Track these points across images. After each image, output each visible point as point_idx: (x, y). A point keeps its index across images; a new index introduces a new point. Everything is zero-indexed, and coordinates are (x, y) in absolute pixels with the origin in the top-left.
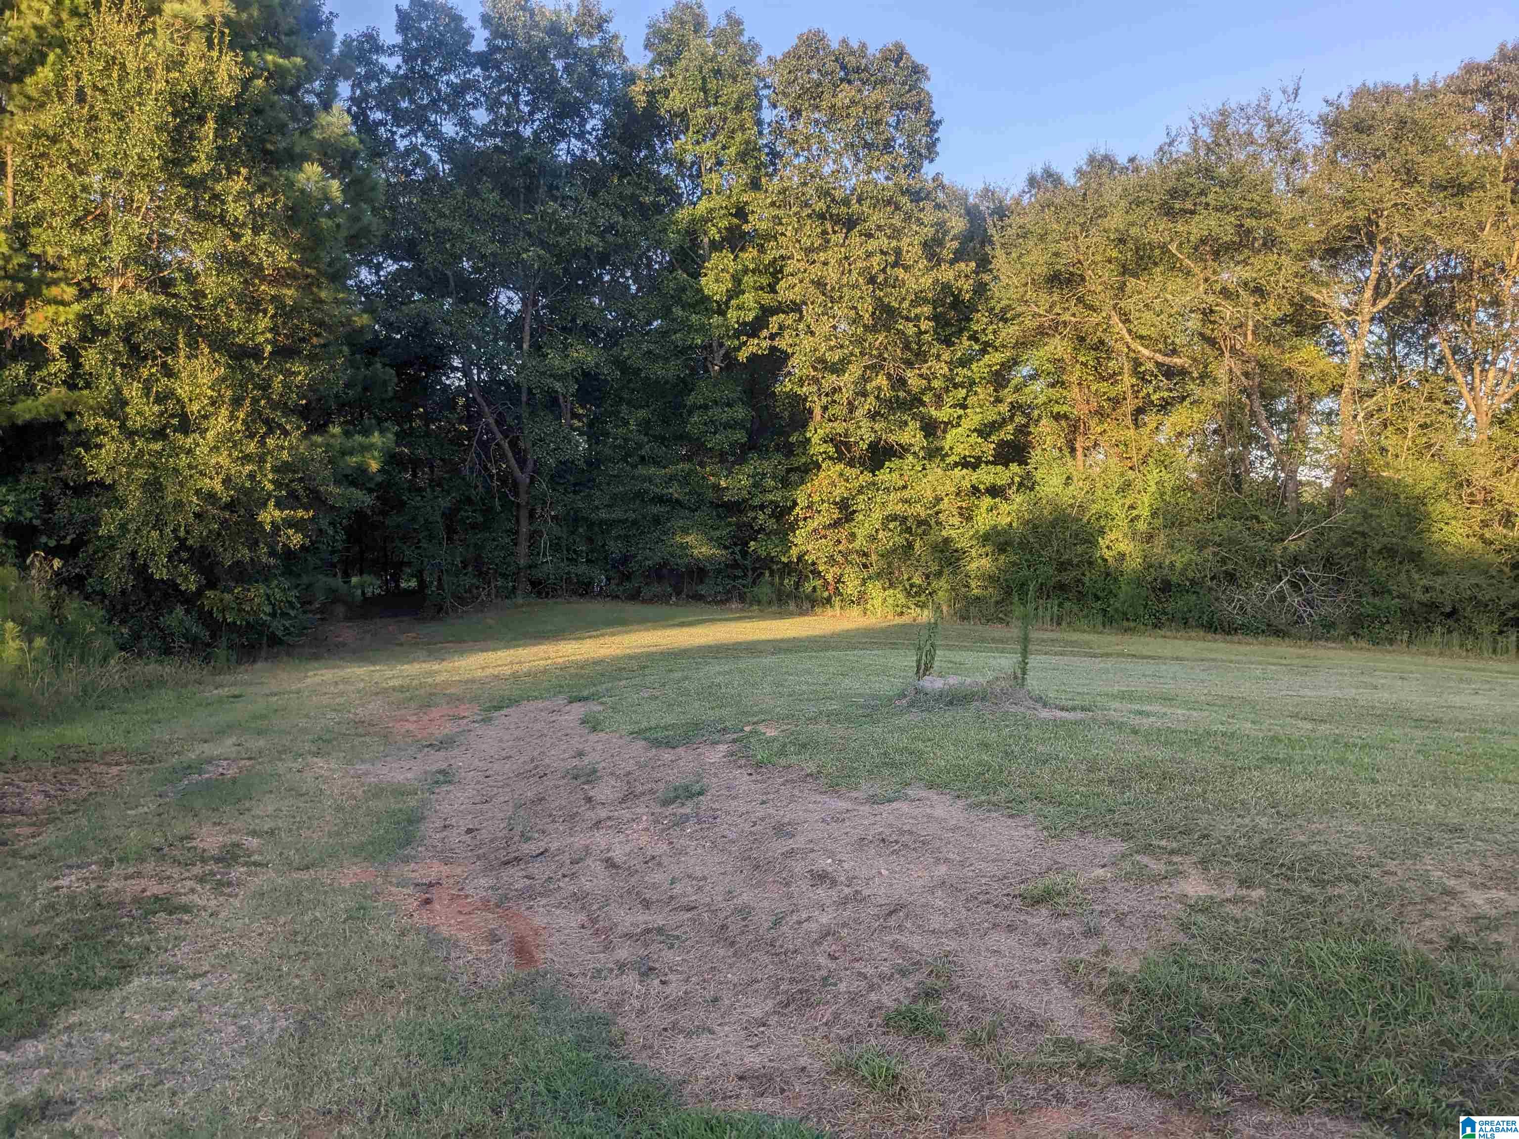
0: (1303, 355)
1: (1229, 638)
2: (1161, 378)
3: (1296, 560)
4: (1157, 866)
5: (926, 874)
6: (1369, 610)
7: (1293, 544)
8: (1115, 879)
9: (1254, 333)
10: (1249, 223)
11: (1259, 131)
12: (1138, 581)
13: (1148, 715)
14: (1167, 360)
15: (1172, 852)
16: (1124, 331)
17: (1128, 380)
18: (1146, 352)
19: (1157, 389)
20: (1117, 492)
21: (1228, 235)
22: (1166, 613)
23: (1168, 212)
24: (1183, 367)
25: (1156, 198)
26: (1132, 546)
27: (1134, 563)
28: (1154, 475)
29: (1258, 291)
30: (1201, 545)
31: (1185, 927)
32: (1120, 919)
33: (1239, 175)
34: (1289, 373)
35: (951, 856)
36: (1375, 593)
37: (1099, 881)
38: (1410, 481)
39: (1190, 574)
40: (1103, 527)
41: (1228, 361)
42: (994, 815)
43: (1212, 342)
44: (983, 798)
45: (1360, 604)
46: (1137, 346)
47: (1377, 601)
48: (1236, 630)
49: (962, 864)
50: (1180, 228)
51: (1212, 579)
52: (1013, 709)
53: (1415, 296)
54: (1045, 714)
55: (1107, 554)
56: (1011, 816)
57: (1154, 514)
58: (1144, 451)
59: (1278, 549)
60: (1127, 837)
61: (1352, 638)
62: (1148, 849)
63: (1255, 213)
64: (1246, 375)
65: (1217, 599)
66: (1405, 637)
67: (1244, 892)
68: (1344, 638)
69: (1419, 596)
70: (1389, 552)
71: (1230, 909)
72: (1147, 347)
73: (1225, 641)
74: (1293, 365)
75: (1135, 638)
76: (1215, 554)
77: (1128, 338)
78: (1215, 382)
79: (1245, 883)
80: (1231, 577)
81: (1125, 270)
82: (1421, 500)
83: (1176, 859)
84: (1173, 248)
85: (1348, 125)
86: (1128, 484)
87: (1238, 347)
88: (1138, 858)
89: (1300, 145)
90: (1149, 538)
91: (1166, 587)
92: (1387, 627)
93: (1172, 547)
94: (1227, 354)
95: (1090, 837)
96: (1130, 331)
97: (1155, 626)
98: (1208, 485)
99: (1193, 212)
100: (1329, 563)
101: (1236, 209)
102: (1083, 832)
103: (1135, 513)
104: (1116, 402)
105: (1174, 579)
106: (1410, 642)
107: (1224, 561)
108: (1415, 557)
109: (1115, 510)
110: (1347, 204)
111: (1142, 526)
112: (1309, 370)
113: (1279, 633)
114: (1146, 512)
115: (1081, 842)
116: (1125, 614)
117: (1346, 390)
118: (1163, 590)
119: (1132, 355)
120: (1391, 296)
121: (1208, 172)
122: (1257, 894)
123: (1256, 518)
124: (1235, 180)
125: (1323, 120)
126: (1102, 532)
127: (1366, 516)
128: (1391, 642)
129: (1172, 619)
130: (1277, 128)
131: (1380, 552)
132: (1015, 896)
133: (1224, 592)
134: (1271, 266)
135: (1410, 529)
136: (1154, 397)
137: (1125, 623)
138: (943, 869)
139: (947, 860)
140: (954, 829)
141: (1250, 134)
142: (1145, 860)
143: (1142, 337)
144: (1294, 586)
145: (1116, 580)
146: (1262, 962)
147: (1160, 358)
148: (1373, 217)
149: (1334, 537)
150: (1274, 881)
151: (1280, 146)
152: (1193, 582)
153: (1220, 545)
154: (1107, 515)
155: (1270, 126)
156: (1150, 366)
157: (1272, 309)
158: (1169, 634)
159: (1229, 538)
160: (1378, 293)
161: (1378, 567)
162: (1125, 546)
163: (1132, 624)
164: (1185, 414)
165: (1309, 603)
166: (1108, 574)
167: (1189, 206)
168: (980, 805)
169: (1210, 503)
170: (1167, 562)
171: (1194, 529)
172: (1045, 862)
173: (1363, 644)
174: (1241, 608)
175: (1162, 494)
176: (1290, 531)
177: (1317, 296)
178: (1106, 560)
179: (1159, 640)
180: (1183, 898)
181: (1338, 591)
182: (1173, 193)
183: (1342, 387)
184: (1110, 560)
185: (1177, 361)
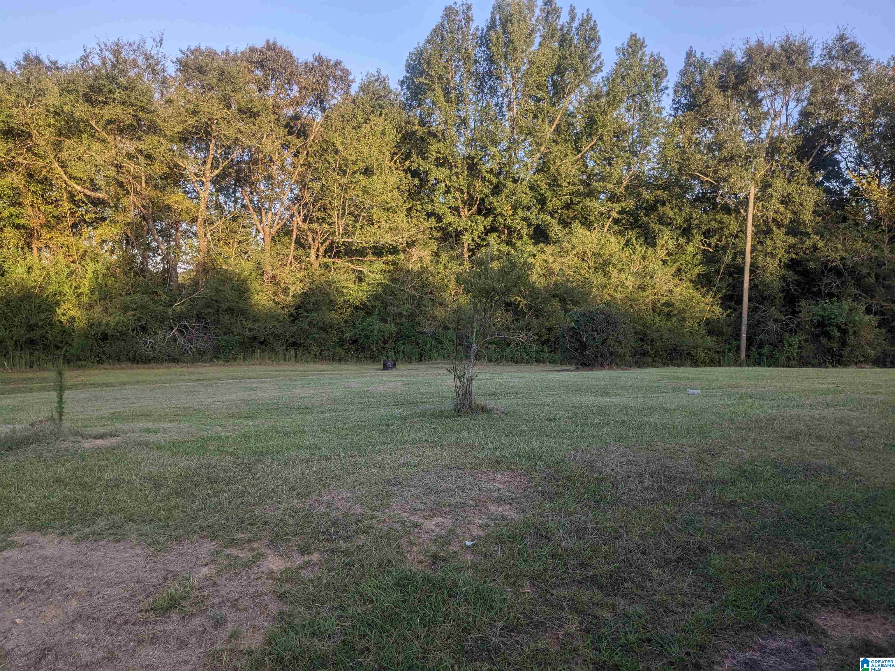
0: (175, 198)
1: (146, 366)
2: (89, 205)
3: (180, 317)
4: (244, 554)
5: (59, 611)
6: (223, 343)
7: (178, 307)
8: (219, 573)
9: (146, 182)
10: (141, 114)
11: (141, 61)
12: (86, 335)
13: (155, 432)
14: (93, 194)
15: (249, 541)
16: (62, 173)
17: (66, 206)
18: (79, 188)
19: (87, 212)
20: (67, 278)
21: (128, 120)
22: (105, 354)
23: (88, 100)
24: (103, 199)
25: (81, 90)
26: (79, 312)
27: (81, 323)
28: (91, 267)
29: (148, 157)
30: (125, 309)
31: (282, 597)
32: (234, 605)
33: (133, 85)
34: (168, 208)
35: (78, 589)
36: (225, 334)
37: (207, 578)
38: (237, 271)
39: (120, 329)
40: (58, 301)
41: (132, 197)
42: (102, 543)
43: (121, 185)
44: (87, 530)
45: (217, 340)
46: (71, 183)
47: (226, 337)
48: (150, 360)
49: (90, 594)
50: (97, 111)
51: (133, 330)
52: (64, 445)
53: (231, 170)
54: (87, 444)
55: (63, 318)
56: (118, 541)
57: (92, 292)
58: (81, 252)
59: (170, 311)
60: (213, 536)
61: (215, 360)
62: (233, 543)
63: (143, 109)
64: (144, 206)
65: (137, 343)
66: (242, 357)
67: (306, 558)
68: (211, 360)
69: (248, 334)
70: (230, 310)
71: (303, 573)
72: (79, 185)
73: (144, 368)
74: (170, 202)
75: (87, 372)
76: (134, 315)
77: (65, 178)
78: (124, 210)
79: (304, 551)
80: (144, 329)
81: (60, 133)
82: (244, 281)
83: (255, 545)
84: (93, 123)
85: (193, 68)
86: (72, 273)
87: (138, 190)
88: (228, 551)
89: (166, 74)
90: (90, 306)
91: (105, 337)
92: (233, 352)
93: (106, 312)
94: (132, 194)
95: (186, 543)
96: (66, 173)
97: (99, 362)
98: (125, 273)
99: (105, 103)
100: (199, 317)
101: (132, 105)
102: (179, 540)
103: (79, 291)
104: (59, 218)
105: (110, 333)
106: (244, 359)
107: (139, 319)
108: (243, 312)
109: (66, 289)
110: (194, 113)
111: (85, 299)
112: (179, 206)
113: (175, 360)
114: (87, 291)
115: (181, 550)
116: (78, 356)
117: (200, 220)
118: (102, 340)
119: (69, 189)
120: (221, 168)
121: (113, 79)
122: (315, 557)
123: (156, 293)
124: (129, 88)
125: (179, 61)
126: (58, 304)
127: (217, 291)
128: (235, 359)
129: (109, 358)
130: (151, 61)
131: (226, 311)
132: (147, 611)
133: (140, 338)
134: (156, 143)
135: (240, 298)
136: (86, 217)
137: (79, 363)
138: (74, 604)
139: (75, 594)
140: (71, 564)
141: (135, 61)
142: (234, 552)
143: (75, 178)
144: (180, 331)
145: (70, 334)
146: (341, 608)
147: (88, 193)
148: (209, 123)
149: (201, 303)
150: (321, 545)
151: (154, 72)
152: (122, 333)
153: (136, 310)
154: (60, 292)
155: (147, 59)
156: (81, 196)
157: (158, 169)
158: (109, 366)
159: (141, 305)
160: (214, 167)
161: (225, 319)
162: (74, 312)
163: (84, 363)
164: (107, 229)
165: (190, 341)
166: (64, 332)
167: (101, 98)
168: (85, 538)
169: (127, 284)
170: (104, 322)
171: (118, 300)
172: (160, 574)
173: (221, 362)
174: (152, 347)
175: (97, 279)
176: (176, 300)
177: (181, 164)
178: (62, 322)
179: (103, 371)
180: (271, 575)
181: (205, 334)
182: (91, 88)
183: (197, 217)
184: (65, 322)
185: (101, 195)
